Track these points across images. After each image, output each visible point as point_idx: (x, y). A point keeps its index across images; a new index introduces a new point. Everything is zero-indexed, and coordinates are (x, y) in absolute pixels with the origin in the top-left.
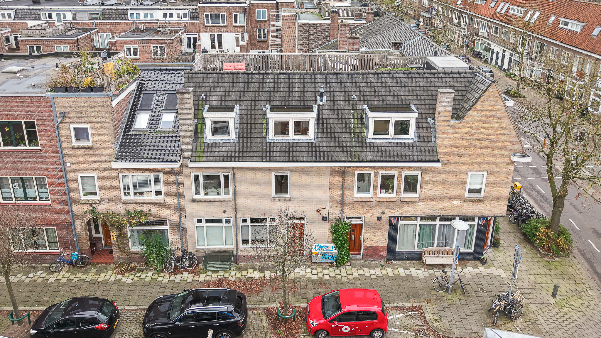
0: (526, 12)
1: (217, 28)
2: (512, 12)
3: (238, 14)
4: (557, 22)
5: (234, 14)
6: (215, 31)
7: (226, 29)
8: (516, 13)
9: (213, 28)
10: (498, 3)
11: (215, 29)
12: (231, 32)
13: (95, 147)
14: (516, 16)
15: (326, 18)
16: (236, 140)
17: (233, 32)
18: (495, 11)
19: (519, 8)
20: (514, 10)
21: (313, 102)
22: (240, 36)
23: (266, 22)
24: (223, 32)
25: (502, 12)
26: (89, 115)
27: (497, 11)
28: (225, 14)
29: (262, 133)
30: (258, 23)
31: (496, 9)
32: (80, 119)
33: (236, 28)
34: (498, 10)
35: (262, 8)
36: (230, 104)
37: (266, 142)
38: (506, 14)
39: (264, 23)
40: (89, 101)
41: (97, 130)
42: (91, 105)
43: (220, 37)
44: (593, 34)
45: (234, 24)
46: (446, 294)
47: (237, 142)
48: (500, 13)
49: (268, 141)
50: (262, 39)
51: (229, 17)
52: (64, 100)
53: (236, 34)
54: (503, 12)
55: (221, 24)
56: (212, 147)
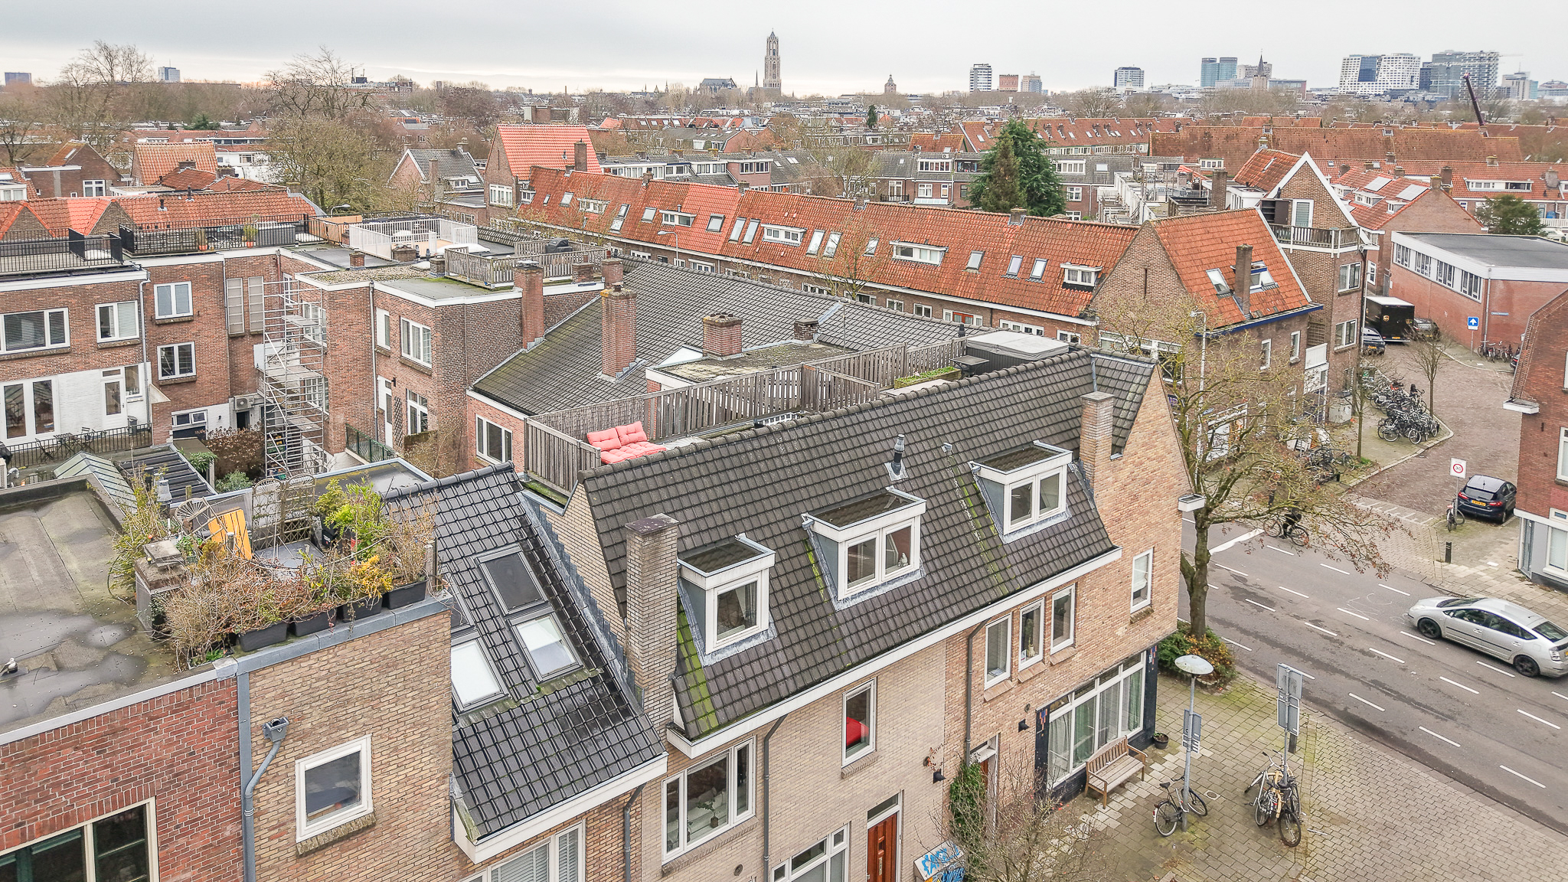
0: (807, 237)
1: (33, 361)
2: (772, 238)
3: (115, 305)
4: (885, 249)
5: (97, 307)
6: (24, 374)
7: (67, 360)
8: (782, 238)
9: (17, 365)
10: (728, 222)
11: (26, 364)
12: (88, 366)
13: (383, 816)
14: (785, 245)
15: (497, 285)
16: (773, 634)
17: (96, 367)
18: (728, 239)
19: (789, 229)
20: (776, 233)
21: (883, 479)
22: (121, 379)
23: (189, 321)
24: (55, 373)
25: (745, 240)
26: (374, 699)
27: (732, 237)
28: (65, 311)
29: (818, 590)
30: (163, 329)
31: (729, 234)
32: (340, 729)
33: (107, 354)
34: (735, 235)
35: (173, 279)
36: (723, 535)
37: (834, 612)
38: (758, 243)
39: (184, 326)
40: (380, 647)
41: (396, 749)
42: (385, 657)
43: (43, 390)
44: (969, 265)
45: (100, 339)
46: (1180, 832)
47: (776, 635)
48: (741, 240)
49: (838, 607)
50: (178, 375)
51: (82, 317)
52: (287, 674)
53: (105, 374)
54: (748, 238)
55: (49, 346)
56: (724, 674)
